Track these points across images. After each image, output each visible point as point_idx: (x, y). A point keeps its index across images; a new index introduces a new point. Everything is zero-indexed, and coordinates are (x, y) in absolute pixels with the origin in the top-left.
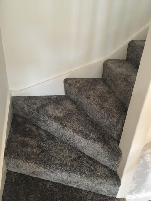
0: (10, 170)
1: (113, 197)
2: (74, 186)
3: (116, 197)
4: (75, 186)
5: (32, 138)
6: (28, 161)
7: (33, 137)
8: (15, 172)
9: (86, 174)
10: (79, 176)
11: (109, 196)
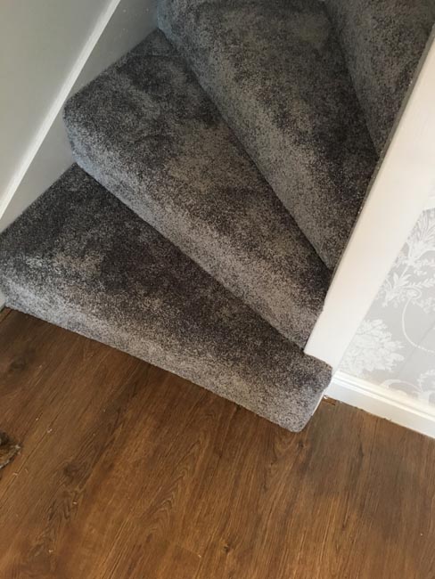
0: (79, 164)
1: (295, 345)
2: (205, 268)
3: (303, 349)
4: (207, 269)
5: (157, 99)
6: (108, 144)
7: (160, 98)
8: (87, 174)
9: (234, 236)
10: (216, 234)
11: (286, 335)
